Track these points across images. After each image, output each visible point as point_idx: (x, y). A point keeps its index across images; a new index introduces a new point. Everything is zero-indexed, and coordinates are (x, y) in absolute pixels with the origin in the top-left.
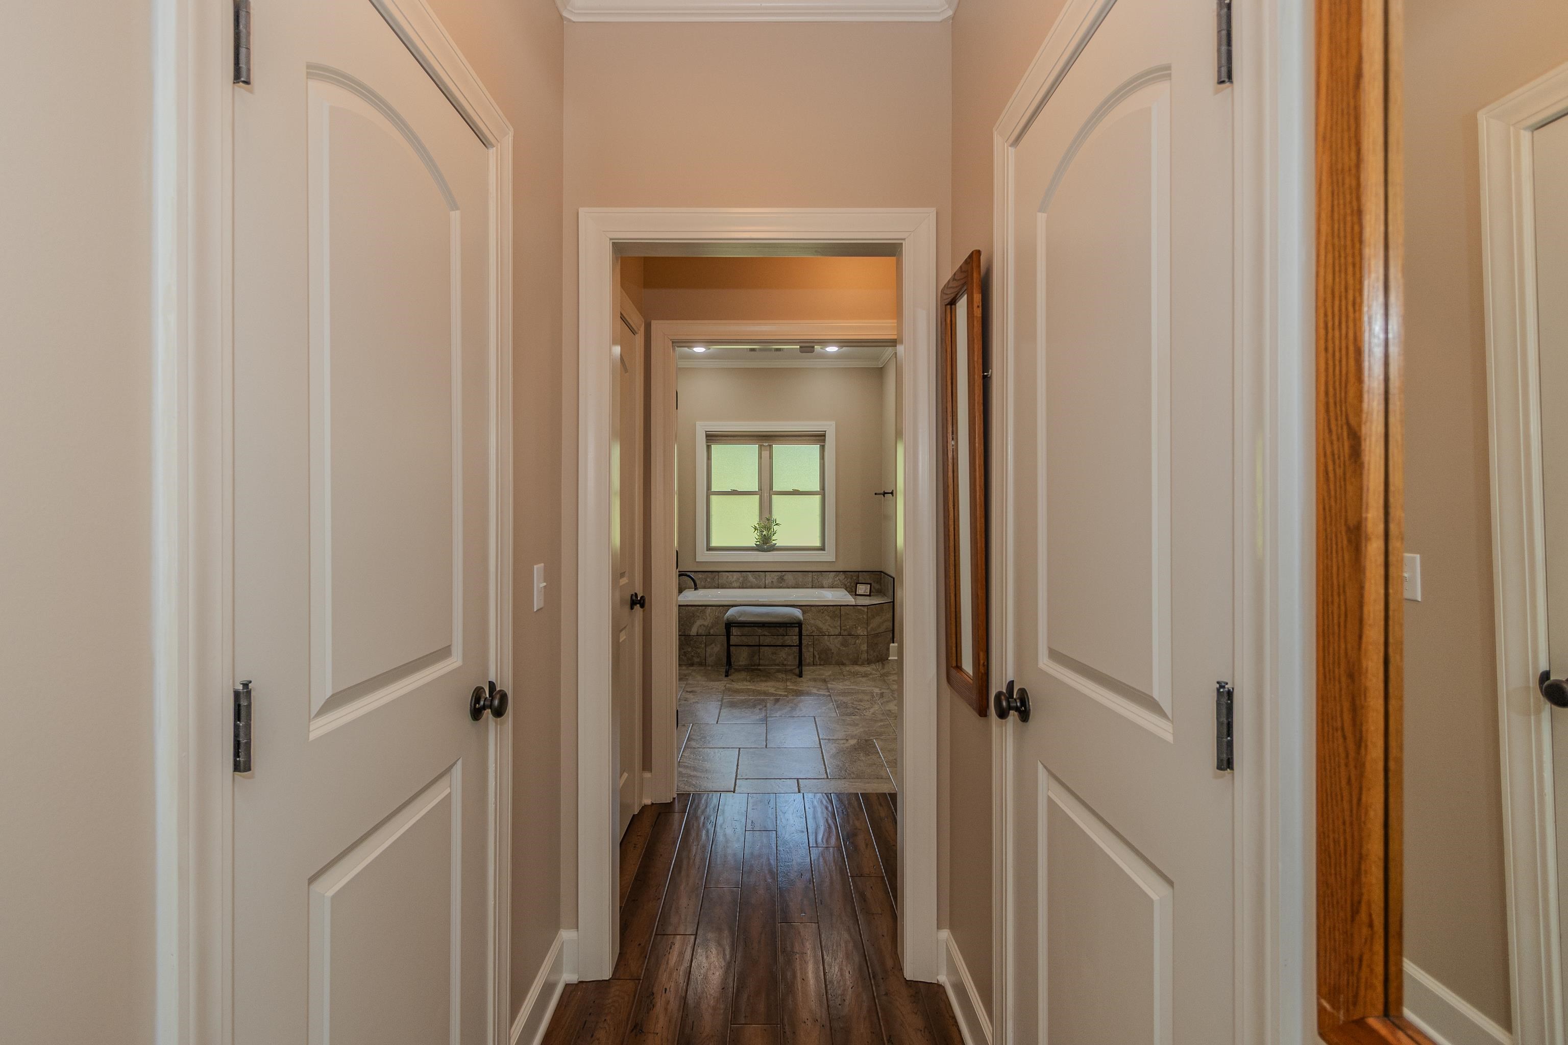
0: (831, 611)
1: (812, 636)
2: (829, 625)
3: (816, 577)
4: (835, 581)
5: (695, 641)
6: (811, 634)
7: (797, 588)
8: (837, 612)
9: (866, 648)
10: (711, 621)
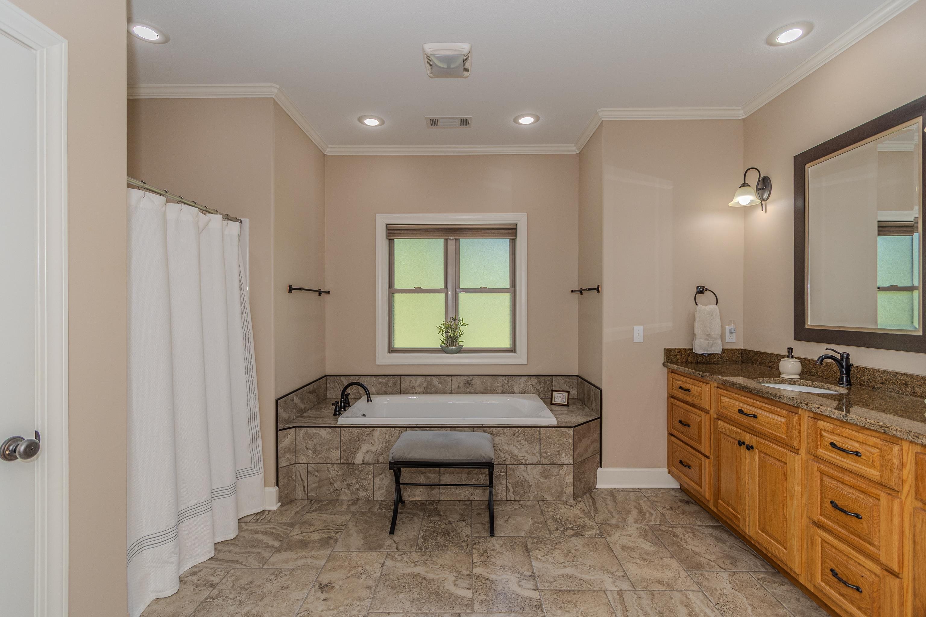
0: (528, 434)
1: (504, 464)
2: (526, 452)
3: (506, 381)
4: (527, 386)
5: (361, 471)
6: (504, 463)
7: (486, 393)
8: (536, 436)
9: (572, 480)
10: (380, 446)
